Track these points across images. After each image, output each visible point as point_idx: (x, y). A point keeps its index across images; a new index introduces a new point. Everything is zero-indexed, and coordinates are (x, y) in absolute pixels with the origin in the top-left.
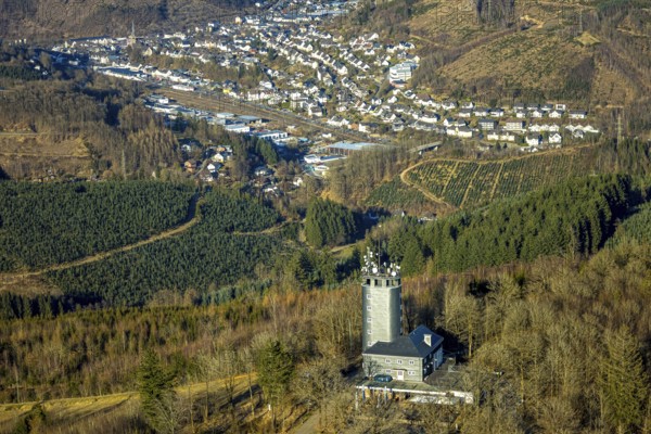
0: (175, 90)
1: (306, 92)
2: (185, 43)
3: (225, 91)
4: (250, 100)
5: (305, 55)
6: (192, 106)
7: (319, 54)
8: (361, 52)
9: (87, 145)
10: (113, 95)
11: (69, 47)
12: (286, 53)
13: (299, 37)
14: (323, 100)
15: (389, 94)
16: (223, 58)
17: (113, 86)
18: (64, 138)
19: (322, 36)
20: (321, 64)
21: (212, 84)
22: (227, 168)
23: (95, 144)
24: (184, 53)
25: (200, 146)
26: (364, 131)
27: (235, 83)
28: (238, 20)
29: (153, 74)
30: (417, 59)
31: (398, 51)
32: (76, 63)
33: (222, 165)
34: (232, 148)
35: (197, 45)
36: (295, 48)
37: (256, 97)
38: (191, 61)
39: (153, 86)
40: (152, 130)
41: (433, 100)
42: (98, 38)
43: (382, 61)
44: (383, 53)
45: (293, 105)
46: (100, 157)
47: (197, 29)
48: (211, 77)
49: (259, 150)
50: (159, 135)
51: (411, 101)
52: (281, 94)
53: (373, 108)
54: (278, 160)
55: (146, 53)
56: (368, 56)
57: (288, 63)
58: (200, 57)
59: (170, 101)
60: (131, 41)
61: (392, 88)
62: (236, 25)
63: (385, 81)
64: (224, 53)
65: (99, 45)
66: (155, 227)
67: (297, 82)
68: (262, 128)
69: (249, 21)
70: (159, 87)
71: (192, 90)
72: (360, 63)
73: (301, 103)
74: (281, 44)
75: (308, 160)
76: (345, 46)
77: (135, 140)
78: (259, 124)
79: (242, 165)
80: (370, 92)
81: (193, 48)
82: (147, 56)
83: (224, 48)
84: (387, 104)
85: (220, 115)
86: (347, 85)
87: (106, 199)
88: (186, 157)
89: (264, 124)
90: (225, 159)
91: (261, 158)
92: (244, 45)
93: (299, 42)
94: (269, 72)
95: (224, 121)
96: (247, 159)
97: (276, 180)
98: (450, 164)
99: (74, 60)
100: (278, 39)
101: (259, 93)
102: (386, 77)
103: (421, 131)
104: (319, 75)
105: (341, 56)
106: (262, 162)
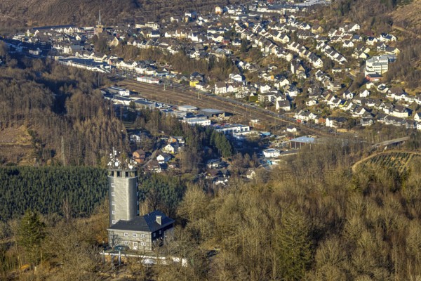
0: (139, 82)
1: (277, 85)
2: (154, 32)
3: (191, 83)
4: (217, 92)
5: (281, 47)
6: (155, 98)
7: (294, 46)
8: (340, 43)
9: (31, 133)
10: (68, 85)
11: (31, 36)
12: (261, 44)
13: (277, 28)
14: (293, 94)
15: (362, 88)
16: (194, 50)
17: (72, 77)
18: (7, 126)
19: (301, 27)
20: (295, 56)
21: (179, 77)
22: (177, 160)
23: (40, 132)
24: (152, 44)
25: (150, 137)
26: (331, 126)
27: (203, 76)
28: (218, 10)
29: (118, 65)
30: (396, 51)
31: (379, 43)
32: (37, 53)
33: (172, 156)
34: (184, 139)
35: (167, 35)
36: (271, 40)
37: (223, 90)
38: (158, 52)
39: (117, 78)
40: (101, 119)
41: (407, 95)
42: (63, 27)
43: (360, 53)
44: (362, 45)
45: (261, 98)
46: (44, 146)
47: (172, 19)
48: (180, 70)
49: (213, 142)
50: (107, 124)
51: (384, 95)
52: (249, 88)
53: (343, 102)
54: (233, 153)
55: (112, 43)
56: (346, 48)
57: (260, 55)
58: (169, 48)
59: (132, 93)
60: (98, 30)
61: (366, 81)
62: (215, 15)
63: (361, 75)
64: (194, 43)
65: (63, 34)
66: (85, 210)
67: (269, 74)
68: (224, 122)
69: (231, 12)
70: (122, 79)
71: (158, 82)
72: (337, 55)
73: (270, 97)
74: (256, 34)
75: (267, 155)
76: (323, 38)
77: (81, 129)
78: (222, 117)
79: (193, 156)
80: (343, 86)
81: (162, 39)
82: (113, 47)
83: (195, 39)
84: (359, 98)
85: (181, 108)
86: (320, 79)
87: (37, 181)
88: (134, 147)
89: (227, 118)
90: (176, 150)
91: (215, 150)
92: (216, 36)
93: (276, 33)
94: (241, 64)
95: (185, 114)
96: (198, 151)
97: (229, 173)
98: (404, 155)
99: (35, 50)
100: (254, 30)
101: (227, 86)
102: (362, 71)
103: (390, 127)
104: (292, 68)
105: (318, 48)
106: (216, 155)
